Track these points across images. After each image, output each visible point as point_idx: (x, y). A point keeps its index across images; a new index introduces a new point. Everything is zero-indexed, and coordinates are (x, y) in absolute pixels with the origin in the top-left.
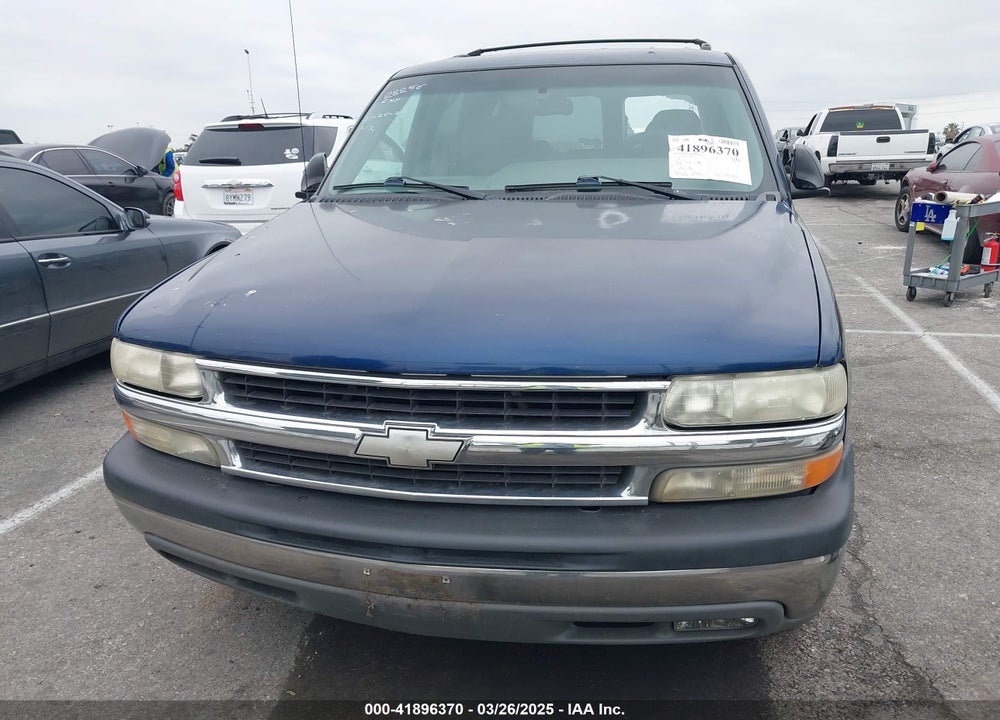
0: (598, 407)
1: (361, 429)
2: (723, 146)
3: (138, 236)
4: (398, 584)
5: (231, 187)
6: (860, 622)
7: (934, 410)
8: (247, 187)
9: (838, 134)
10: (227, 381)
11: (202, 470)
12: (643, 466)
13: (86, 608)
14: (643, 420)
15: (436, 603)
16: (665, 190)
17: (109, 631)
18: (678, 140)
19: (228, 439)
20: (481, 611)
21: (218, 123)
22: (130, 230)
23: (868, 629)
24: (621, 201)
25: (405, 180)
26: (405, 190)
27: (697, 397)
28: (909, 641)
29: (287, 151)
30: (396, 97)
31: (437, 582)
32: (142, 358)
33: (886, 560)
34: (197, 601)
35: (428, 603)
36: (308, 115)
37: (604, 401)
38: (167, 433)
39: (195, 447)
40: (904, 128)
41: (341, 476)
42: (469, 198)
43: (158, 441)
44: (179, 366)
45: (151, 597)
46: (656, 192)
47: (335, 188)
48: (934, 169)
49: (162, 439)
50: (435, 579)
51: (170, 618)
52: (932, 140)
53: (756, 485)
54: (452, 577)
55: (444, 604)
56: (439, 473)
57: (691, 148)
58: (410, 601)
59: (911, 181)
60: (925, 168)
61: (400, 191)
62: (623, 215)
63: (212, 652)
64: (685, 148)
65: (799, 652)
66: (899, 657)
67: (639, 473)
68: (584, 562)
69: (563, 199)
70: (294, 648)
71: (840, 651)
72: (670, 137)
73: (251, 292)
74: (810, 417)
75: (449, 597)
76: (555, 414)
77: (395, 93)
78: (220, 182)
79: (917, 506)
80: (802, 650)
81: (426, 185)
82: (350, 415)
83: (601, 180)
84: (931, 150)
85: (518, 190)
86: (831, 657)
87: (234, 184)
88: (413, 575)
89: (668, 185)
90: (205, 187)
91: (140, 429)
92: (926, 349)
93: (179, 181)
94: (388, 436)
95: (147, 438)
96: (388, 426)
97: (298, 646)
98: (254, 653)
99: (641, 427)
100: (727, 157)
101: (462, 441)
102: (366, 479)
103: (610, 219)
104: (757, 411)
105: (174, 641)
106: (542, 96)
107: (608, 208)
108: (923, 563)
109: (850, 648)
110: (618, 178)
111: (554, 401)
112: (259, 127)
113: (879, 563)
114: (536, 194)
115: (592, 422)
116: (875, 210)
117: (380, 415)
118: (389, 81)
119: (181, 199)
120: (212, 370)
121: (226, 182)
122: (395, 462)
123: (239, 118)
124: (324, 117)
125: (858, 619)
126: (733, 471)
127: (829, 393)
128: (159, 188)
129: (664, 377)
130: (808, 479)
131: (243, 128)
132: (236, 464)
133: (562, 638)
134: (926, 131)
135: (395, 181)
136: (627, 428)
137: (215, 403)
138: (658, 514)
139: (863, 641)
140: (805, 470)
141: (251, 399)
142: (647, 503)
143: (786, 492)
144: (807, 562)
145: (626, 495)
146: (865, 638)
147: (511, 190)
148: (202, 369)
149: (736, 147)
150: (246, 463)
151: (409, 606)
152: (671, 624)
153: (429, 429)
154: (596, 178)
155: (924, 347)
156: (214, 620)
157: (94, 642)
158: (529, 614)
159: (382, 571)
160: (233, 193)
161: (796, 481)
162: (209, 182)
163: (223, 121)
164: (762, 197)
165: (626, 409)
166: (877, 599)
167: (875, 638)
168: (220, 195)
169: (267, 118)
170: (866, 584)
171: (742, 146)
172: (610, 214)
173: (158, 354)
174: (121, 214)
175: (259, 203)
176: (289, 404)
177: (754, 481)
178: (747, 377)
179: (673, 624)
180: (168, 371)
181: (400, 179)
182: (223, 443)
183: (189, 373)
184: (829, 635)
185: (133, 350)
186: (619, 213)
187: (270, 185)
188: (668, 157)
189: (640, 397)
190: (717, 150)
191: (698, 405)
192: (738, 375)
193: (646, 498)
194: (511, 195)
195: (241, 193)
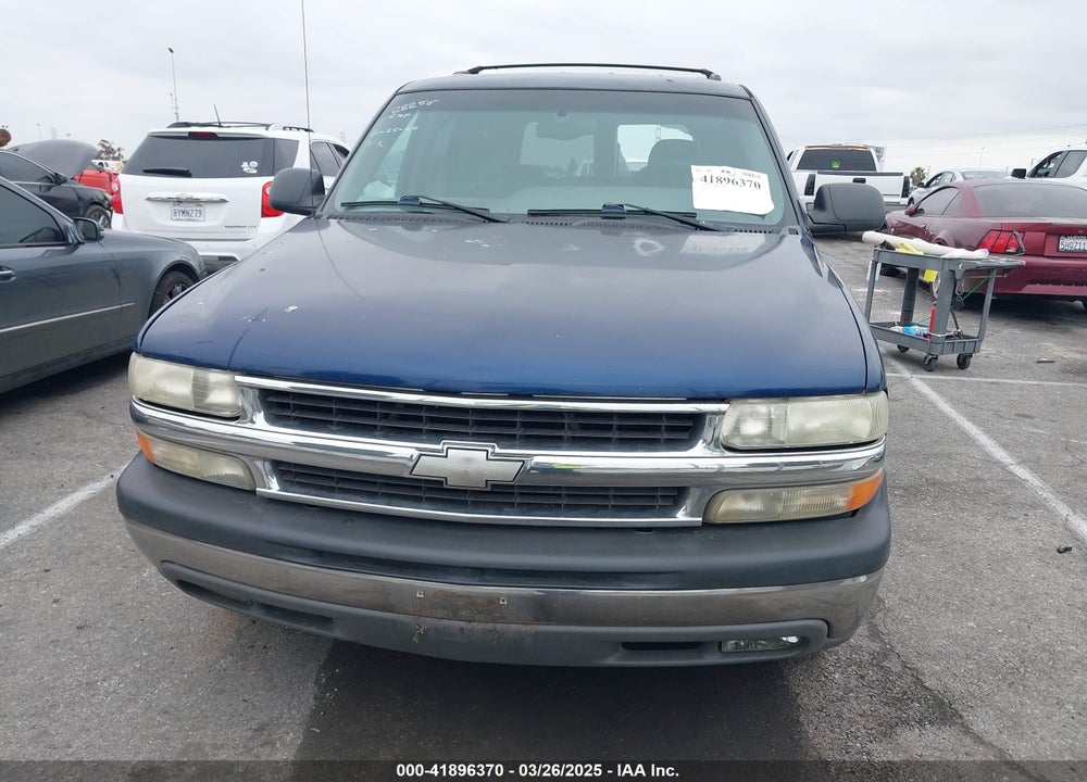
0: (657, 429)
1: (417, 449)
2: (745, 178)
3: (88, 251)
4: (450, 605)
5: (179, 201)
6: (878, 649)
7: (927, 451)
8: (197, 202)
9: (815, 172)
10: (270, 399)
11: (232, 495)
12: (699, 486)
13: (71, 649)
14: (701, 441)
15: (490, 626)
16: (691, 220)
17: (102, 672)
18: (700, 170)
19: (265, 459)
20: (537, 634)
21: (163, 129)
22: (80, 243)
23: (886, 656)
24: (648, 230)
25: (421, 199)
26: (419, 209)
27: (751, 420)
28: (926, 666)
29: (245, 165)
30: (406, 112)
31: (493, 603)
32: (169, 375)
33: (896, 592)
34: (196, 640)
35: (482, 626)
36: (267, 126)
37: (665, 423)
38: (195, 454)
39: (227, 470)
40: (878, 171)
41: (390, 497)
42: (491, 220)
43: (182, 464)
44: (215, 383)
45: (143, 637)
46: (682, 222)
47: (343, 205)
48: (912, 214)
49: (187, 461)
50: (492, 601)
51: (169, 658)
52: (906, 183)
53: (806, 506)
54: (509, 597)
55: (499, 626)
56: (497, 493)
57: (714, 180)
58: (463, 624)
59: (889, 224)
60: (903, 212)
61: (415, 210)
62: (656, 244)
63: (221, 692)
64: (709, 179)
65: (824, 679)
66: (918, 681)
67: (694, 494)
68: (642, 582)
69: (590, 225)
70: (311, 685)
71: (862, 677)
72: (693, 168)
73: (292, 308)
74: (857, 441)
75: (503, 619)
76: (615, 435)
77: (404, 108)
78: (165, 195)
79: (921, 541)
80: (826, 677)
81: (446, 206)
82: (404, 435)
83: (626, 208)
84: (905, 193)
85: (543, 215)
86: (853, 683)
87: (183, 197)
88: (469, 597)
89: (693, 215)
90: (149, 199)
91: (159, 451)
92: (914, 391)
93: (119, 192)
94: (446, 456)
95: (169, 460)
96: (446, 446)
97: (315, 683)
98: (267, 691)
99: (699, 448)
100: (748, 190)
101: (524, 462)
102: (417, 500)
103: (645, 246)
104: (807, 434)
105: (177, 681)
106: (562, 120)
107: (638, 236)
108: (931, 594)
109: (872, 674)
110: (644, 206)
111: (615, 422)
112: (212, 136)
113: (890, 594)
114: (559, 219)
115: (650, 444)
116: (851, 252)
117: (437, 435)
118: (395, 96)
119: (120, 211)
120: (252, 387)
121: (173, 195)
122: (452, 482)
123: (187, 125)
124: (284, 128)
125: (876, 646)
126: (784, 493)
127: (876, 418)
128: (80, 199)
129: (722, 400)
130: (852, 501)
131: (193, 136)
132: (274, 487)
133: (612, 661)
134: (901, 174)
135: (411, 200)
136: (685, 450)
137: (254, 423)
138: (712, 535)
139: (882, 667)
140: (851, 493)
141: (296, 418)
142: (700, 524)
143: (832, 514)
144: (848, 582)
145: (681, 516)
146: (884, 664)
147: (533, 215)
148: (242, 388)
149: (758, 181)
150: (283, 486)
151: (462, 629)
152: (718, 644)
153: (490, 450)
154: (622, 206)
155: (913, 389)
156: (218, 659)
157: (88, 684)
158: (584, 634)
159: (436, 593)
160: (182, 207)
161: (841, 502)
162: (153, 195)
163: (170, 127)
164: (785, 231)
165: (684, 430)
166: (893, 628)
167: (894, 665)
168: (167, 209)
169: (220, 126)
170: (880, 615)
171: (763, 179)
172: (642, 243)
173: (190, 371)
174: (69, 225)
175: (212, 219)
176: (339, 423)
177: (800, 503)
178: (798, 401)
179: (720, 643)
180: (201, 389)
181: (416, 199)
182: (259, 464)
183: (223, 390)
184: (851, 662)
185: (160, 366)
186: (652, 242)
187: (224, 201)
188: (691, 187)
189: (698, 418)
190: (740, 182)
191: (753, 428)
192: (791, 399)
193: (701, 519)
194: (535, 219)
195: (190, 208)
